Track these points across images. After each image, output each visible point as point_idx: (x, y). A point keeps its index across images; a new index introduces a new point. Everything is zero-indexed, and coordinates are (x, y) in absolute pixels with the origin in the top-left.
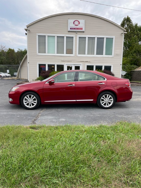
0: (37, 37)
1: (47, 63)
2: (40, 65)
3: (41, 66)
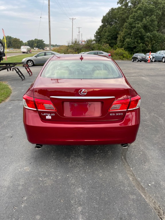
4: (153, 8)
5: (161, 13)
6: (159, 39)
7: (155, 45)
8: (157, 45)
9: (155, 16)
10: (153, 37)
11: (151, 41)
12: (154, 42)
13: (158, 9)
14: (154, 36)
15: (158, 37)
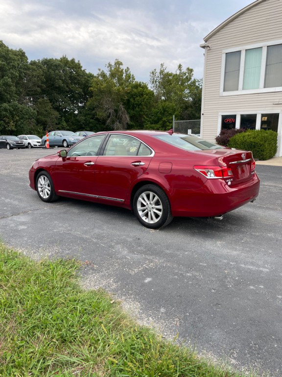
0: (224, 56)
1: (239, 112)
2: (224, 118)
3: (226, 120)
4: (4, 65)
5: (18, 75)
6: (23, 114)
7: (20, 123)
8: (23, 124)
9: (9, 77)
10: (14, 110)
11: (12, 117)
12: (17, 118)
13: (12, 68)
14: (16, 109)
15: (21, 111)
